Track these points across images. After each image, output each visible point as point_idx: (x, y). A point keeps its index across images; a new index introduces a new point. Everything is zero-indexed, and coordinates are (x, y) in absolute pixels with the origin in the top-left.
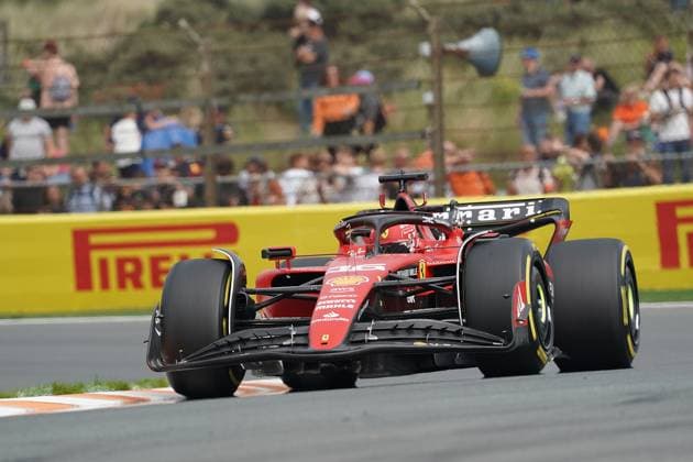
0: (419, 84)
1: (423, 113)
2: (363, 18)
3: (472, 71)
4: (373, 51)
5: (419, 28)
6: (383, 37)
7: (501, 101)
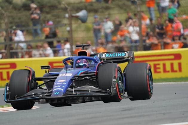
0: (65, 25)
1: (67, 33)
2: (50, 7)
3: (80, 22)
4: (53, 16)
5: (65, 10)
6: (55, 12)
7: (88, 29)
